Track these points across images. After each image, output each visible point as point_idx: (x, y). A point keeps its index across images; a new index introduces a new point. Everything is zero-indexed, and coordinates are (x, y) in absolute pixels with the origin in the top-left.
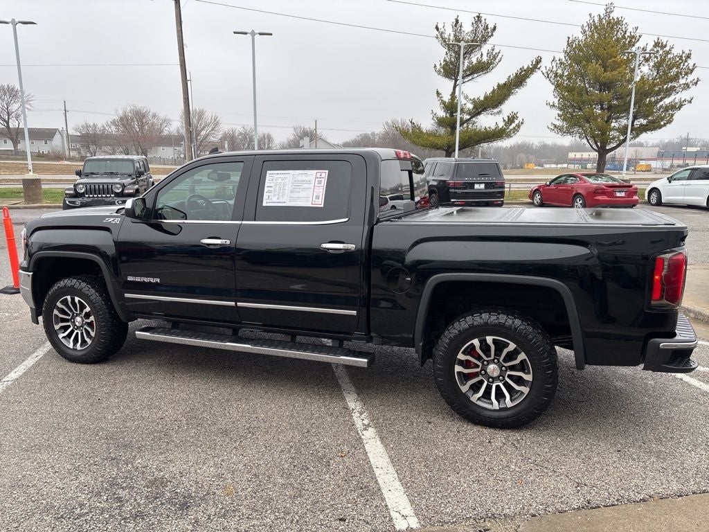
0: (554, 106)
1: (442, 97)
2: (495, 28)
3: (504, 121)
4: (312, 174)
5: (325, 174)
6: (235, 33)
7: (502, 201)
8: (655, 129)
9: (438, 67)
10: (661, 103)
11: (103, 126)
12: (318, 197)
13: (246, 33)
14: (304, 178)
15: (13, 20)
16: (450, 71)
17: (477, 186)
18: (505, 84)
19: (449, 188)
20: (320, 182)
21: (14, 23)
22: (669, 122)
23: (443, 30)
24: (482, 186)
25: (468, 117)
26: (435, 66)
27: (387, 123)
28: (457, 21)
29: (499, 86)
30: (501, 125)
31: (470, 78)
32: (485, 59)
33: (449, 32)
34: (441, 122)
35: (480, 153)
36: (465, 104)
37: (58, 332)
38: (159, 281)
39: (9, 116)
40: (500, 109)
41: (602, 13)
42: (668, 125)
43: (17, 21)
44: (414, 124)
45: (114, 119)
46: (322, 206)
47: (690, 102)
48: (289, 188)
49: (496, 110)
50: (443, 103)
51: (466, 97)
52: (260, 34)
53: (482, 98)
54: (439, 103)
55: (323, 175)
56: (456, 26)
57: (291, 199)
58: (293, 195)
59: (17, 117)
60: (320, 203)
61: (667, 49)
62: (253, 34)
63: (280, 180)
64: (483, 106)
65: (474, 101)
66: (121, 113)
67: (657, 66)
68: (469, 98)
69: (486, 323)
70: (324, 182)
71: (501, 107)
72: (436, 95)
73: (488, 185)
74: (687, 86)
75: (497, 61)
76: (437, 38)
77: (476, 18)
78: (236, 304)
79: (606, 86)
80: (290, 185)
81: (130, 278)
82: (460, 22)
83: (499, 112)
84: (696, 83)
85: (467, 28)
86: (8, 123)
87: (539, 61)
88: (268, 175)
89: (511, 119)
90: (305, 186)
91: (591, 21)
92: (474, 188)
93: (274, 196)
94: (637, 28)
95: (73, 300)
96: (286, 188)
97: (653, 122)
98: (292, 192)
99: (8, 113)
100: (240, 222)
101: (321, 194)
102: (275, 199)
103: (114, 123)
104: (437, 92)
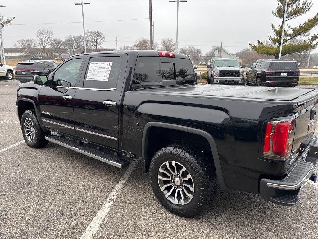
1: (274, 28)
3: (309, 39)
4: (106, 64)
5: (111, 64)
6: (170, 2)
7: (297, 83)
9: (274, 12)
11: (131, 47)
12: (106, 76)
13: (175, 2)
14: (103, 66)
15: (82, 3)
16: (280, 13)
17: (282, 74)
18: (312, 19)
19: (266, 75)
20: (108, 69)
21: (82, 4)
24: (286, 74)
25: (290, 38)
26: (273, 12)
29: (309, 20)
30: (308, 41)
31: (293, 17)
32: (301, 6)
34: (274, 41)
35: (309, 57)
36: (288, 31)
38: (51, 115)
39: (97, 43)
40: (308, 33)
43: (83, 3)
44: (259, 42)
45: (136, 44)
46: (107, 81)
49: (306, 34)
50: (275, 31)
51: (289, 27)
52: (181, 1)
53: (298, 28)
54: (273, 30)
57: (97, 77)
59: (100, 44)
60: (107, 79)
62: (178, 2)
65: (293, 29)
66: (138, 42)
68: (291, 28)
69: (171, 153)
71: (309, 32)
72: (271, 26)
73: (289, 74)
75: (310, 7)
81: (43, 112)
83: (308, 35)
86: (96, 46)
88: (90, 64)
89: (314, 39)
90: (103, 70)
92: (280, 75)
93: (91, 75)
96: (96, 71)
98: (97, 73)
99: (97, 42)
101: (108, 74)
102: (91, 77)
103: (135, 46)
104: (272, 25)
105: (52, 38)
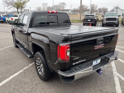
105: (47, 6)
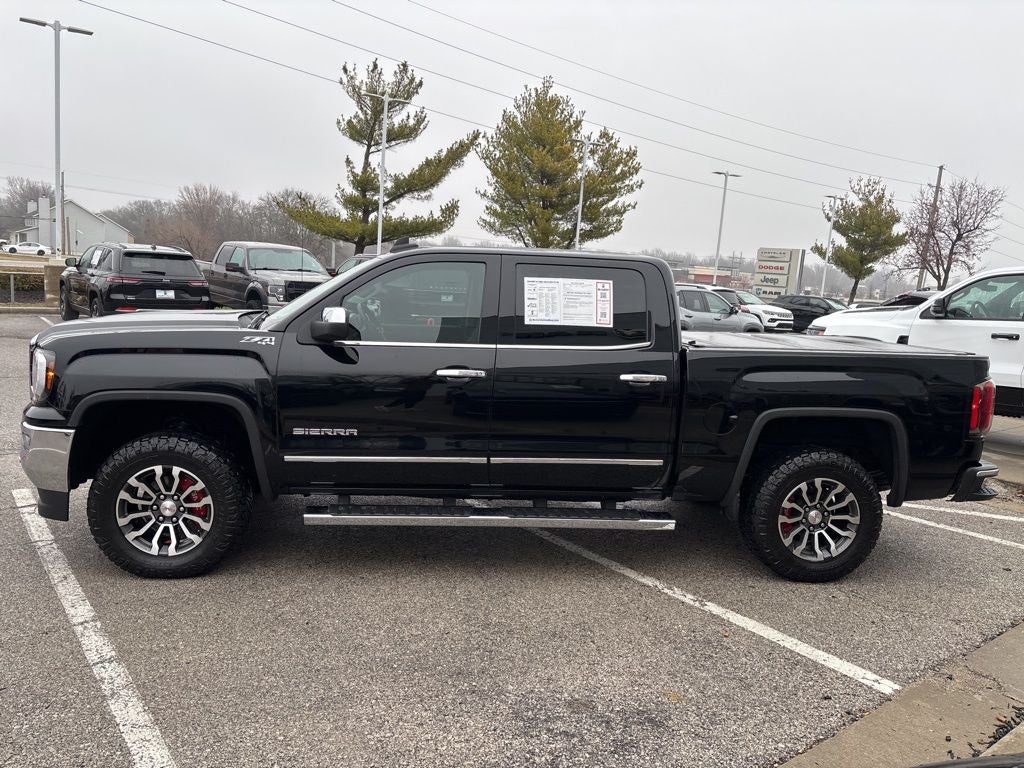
0: (484, 195)
1: (353, 168)
2: (421, 84)
3: (441, 210)
4: (590, 285)
5: (609, 285)
6: (22, 20)
8: (603, 236)
10: (604, 207)
12: (604, 315)
13: (44, 24)
14: (579, 289)
16: (363, 132)
20: (604, 296)
22: (617, 229)
23: (352, 74)
25: (386, 200)
26: (339, 122)
27: (187, 189)
28: (375, 66)
30: (437, 214)
32: (411, 122)
33: (362, 77)
37: (123, 530)
38: (356, 434)
41: (540, 87)
42: (616, 233)
46: (611, 326)
47: (634, 207)
48: (560, 301)
49: (424, 194)
50: (355, 175)
52: (70, 30)
53: (407, 176)
54: (349, 174)
55: (607, 286)
56: (373, 71)
57: (568, 316)
58: (567, 311)
60: (608, 322)
61: (613, 142)
62: (57, 27)
63: (545, 291)
64: (406, 187)
65: (396, 178)
67: (603, 161)
68: (389, 173)
70: (610, 295)
71: (431, 191)
72: (345, 163)
74: (631, 189)
75: (422, 127)
76: (341, 83)
77: (402, 67)
78: (489, 460)
79: (548, 177)
80: (562, 297)
81: (298, 431)
82: (379, 68)
83: (428, 198)
84: (640, 186)
85: (389, 77)
87: (476, 136)
88: (526, 284)
90: (584, 299)
91: (527, 95)
93: (541, 311)
94: (584, 113)
95: (167, 473)
96: (557, 301)
97: (600, 228)
98: (566, 307)
100: (494, 346)
101: (607, 311)
102: (542, 316)
104: (348, 159)
